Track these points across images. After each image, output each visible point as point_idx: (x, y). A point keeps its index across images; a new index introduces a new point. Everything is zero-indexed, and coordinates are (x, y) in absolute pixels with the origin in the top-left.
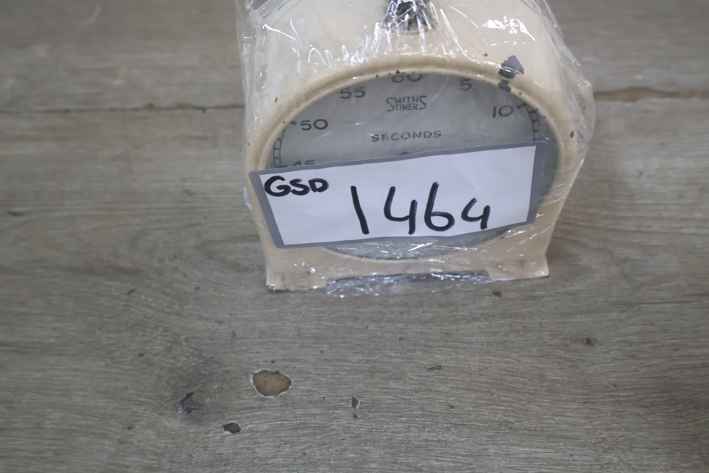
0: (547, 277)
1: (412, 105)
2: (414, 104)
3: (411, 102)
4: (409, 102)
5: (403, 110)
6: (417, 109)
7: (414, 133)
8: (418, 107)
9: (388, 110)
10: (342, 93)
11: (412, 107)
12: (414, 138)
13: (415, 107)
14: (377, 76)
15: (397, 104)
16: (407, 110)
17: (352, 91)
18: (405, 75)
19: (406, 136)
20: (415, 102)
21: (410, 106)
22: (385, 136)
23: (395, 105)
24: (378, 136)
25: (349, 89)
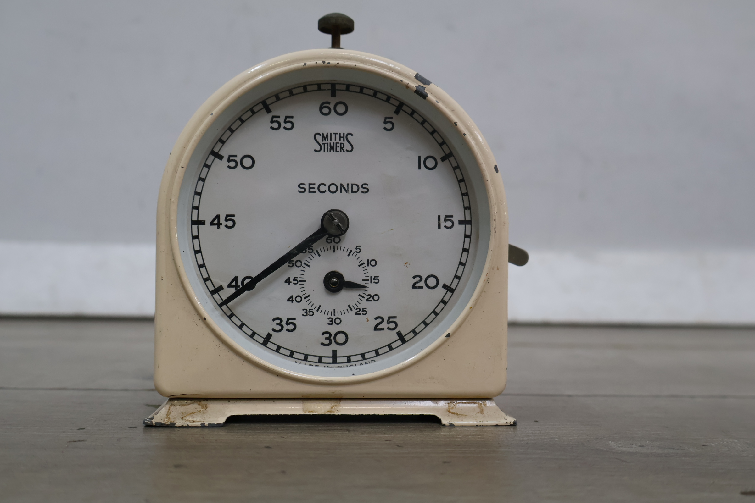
1: (339, 145)
2: (341, 144)
3: (338, 140)
4: (335, 140)
5: (330, 151)
6: (344, 151)
7: (341, 184)
8: (345, 149)
9: (315, 151)
10: (272, 122)
11: (338, 147)
12: (341, 192)
13: (342, 148)
14: (305, 64)
15: (324, 142)
16: (334, 151)
17: (281, 120)
18: (332, 106)
19: (333, 188)
20: (342, 141)
21: (336, 147)
22: (311, 186)
23: (323, 144)
24: (305, 184)
25: (279, 117)
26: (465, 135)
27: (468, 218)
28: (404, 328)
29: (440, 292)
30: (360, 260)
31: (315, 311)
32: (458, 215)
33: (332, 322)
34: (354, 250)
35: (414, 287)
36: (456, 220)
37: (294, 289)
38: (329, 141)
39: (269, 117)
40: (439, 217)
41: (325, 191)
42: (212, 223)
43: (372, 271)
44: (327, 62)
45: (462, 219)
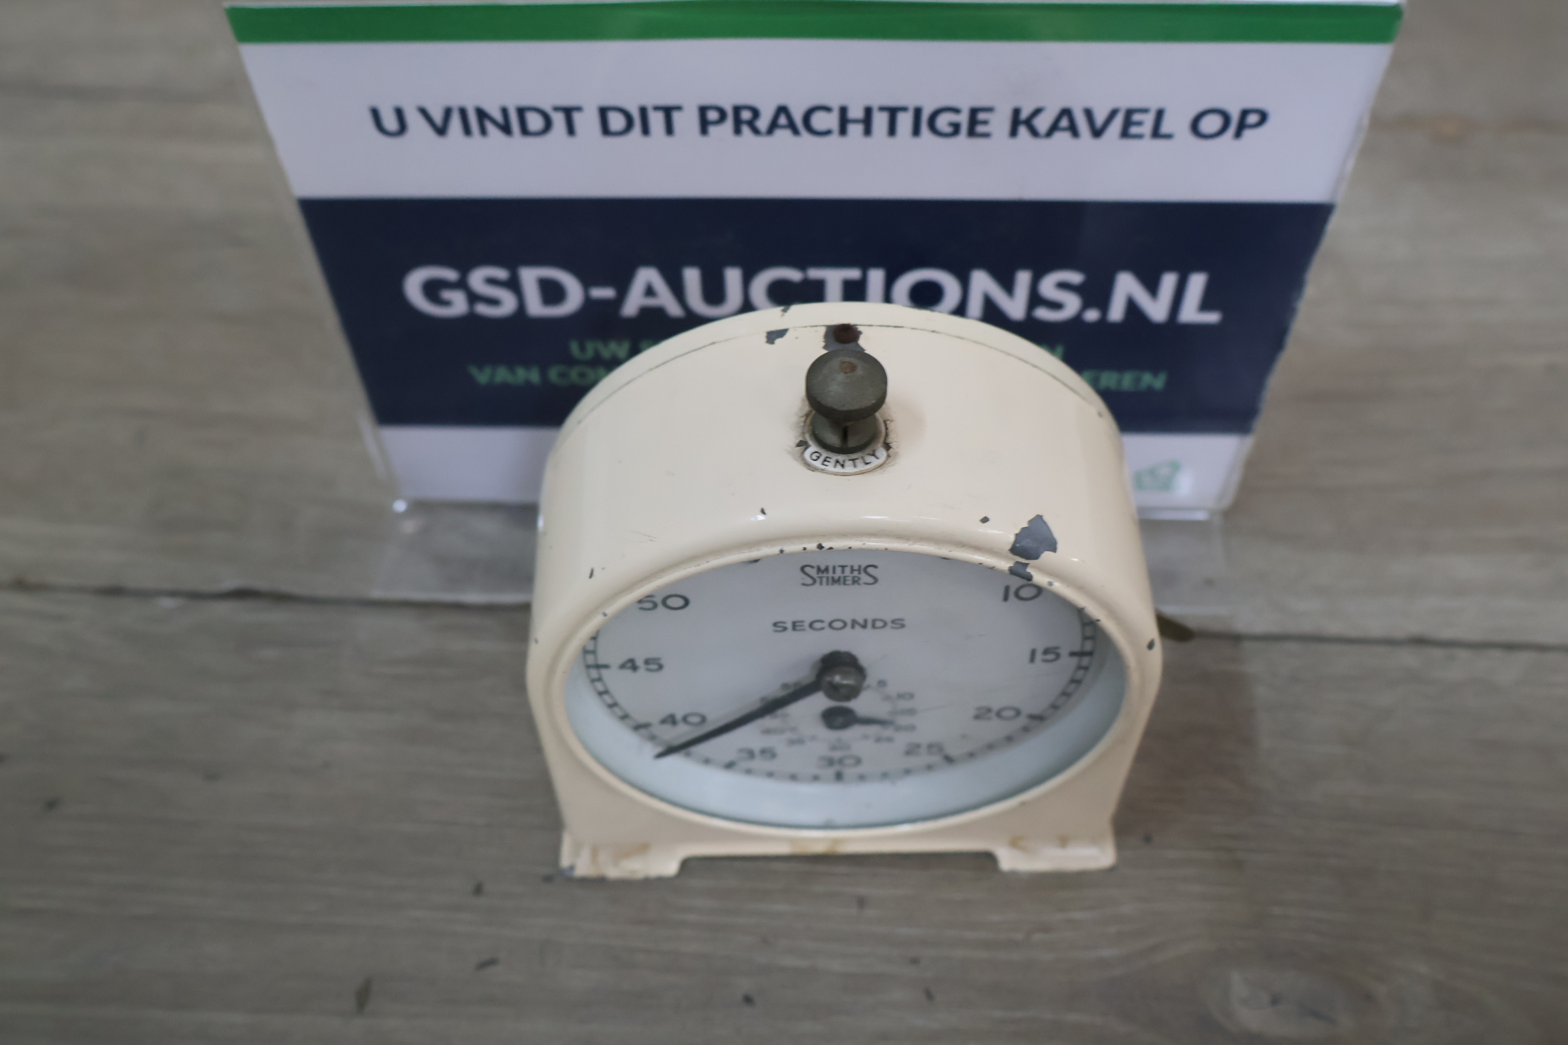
0: (1111, 870)
1: (850, 578)
2: (854, 577)
3: (847, 573)
4: (843, 572)
5: (833, 585)
6: (859, 584)
7: (853, 620)
8: (861, 582)
9: (804, 583)
11: (849, 580)
12: (853, 628)
13: (855, 582)
14: (781, 550)
15: (821, 575)
16: (840, 585)
19: (838, 625)
20: (856, 573)
21: (845, 580)
22: (798, 624)
23: (818, 577)
24: (785, 623)
26: (1098, 620)
27: (1087, 648)
28: (952, 751)
29: (1022, 721)
30: (884, 693)
31: (806, 741)
32: (1070, 647)
33: (834, 748)
34: (874, 685)
35: (976, 718)
36: (1064, 652)
40: (1034, 649)
41: (823, 628)
42: (623, 666)
43: (904, 704)
44: (824, 546)
45: (1077, 648)
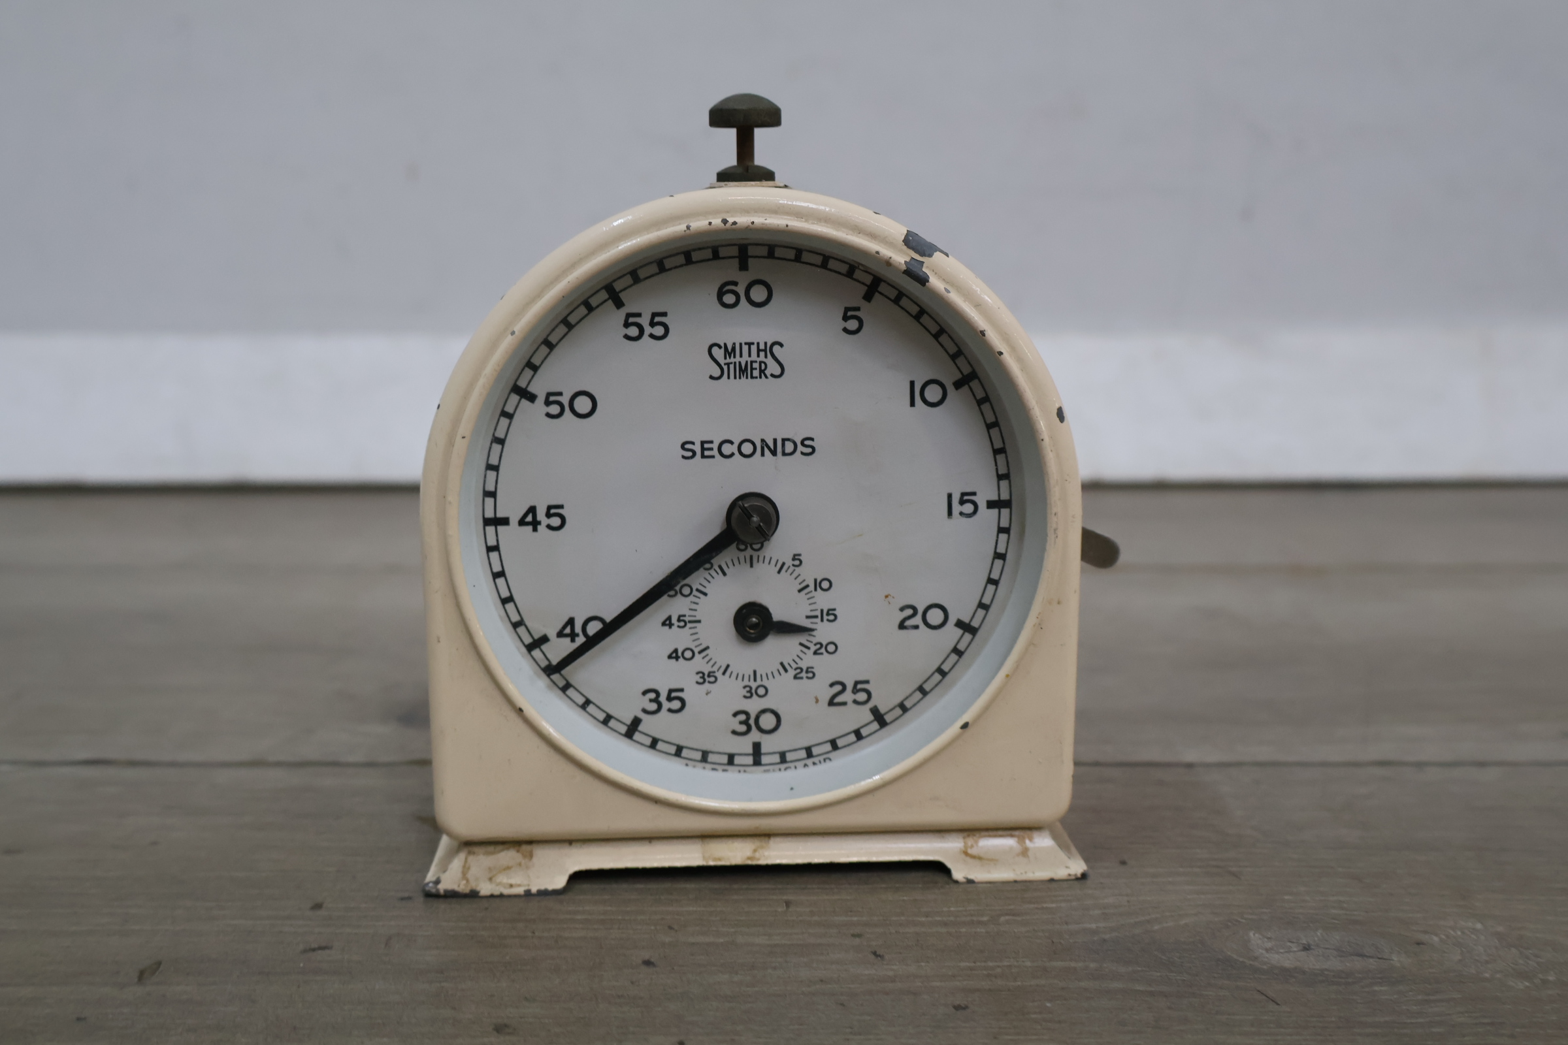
1: (756, 365)
2: (761, 362)
3: (754, 357)
4: (750, 356)
5: (740, 378)
6: (766, 377)
7: (763, 441)
8: (768, 372)
9: (711, 377)
10: (627, 325)
11: (756, 369)
12: (763, 454)
13: (762, 372)
14: (688, 227)
15: (728, 360)
16: (747, 378)
17: (645, 321)
18: (741, 289)
19: (747, 448)
20: (762, 357)
21: (752, 369)
22: (706, 446)
23: (725, 364)
24: (693, 443)
25: (639, 315)
26: (1001, 353)
27: (1005, 496)
28: (884, 700)
29: (951, 634)
30: (800, 579)
31: (719, 674)
32: (986, 491)
33: (750, 693)
34: (789, 562)
35: (902, 626)
36: (981, 500)
37: (680, 638)
38: (738, 359)
39: (621, 315)
40: (950, 496)
41: (733, 454)
42: (522, 522)
43: (823, 600)
44: (731, 220)
45: (994, 497)
